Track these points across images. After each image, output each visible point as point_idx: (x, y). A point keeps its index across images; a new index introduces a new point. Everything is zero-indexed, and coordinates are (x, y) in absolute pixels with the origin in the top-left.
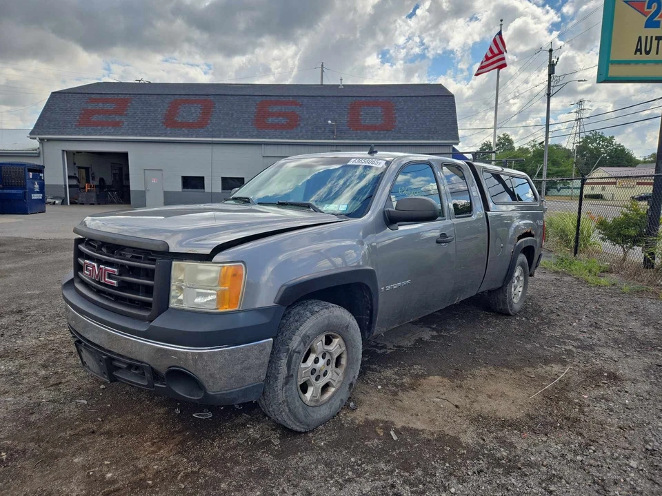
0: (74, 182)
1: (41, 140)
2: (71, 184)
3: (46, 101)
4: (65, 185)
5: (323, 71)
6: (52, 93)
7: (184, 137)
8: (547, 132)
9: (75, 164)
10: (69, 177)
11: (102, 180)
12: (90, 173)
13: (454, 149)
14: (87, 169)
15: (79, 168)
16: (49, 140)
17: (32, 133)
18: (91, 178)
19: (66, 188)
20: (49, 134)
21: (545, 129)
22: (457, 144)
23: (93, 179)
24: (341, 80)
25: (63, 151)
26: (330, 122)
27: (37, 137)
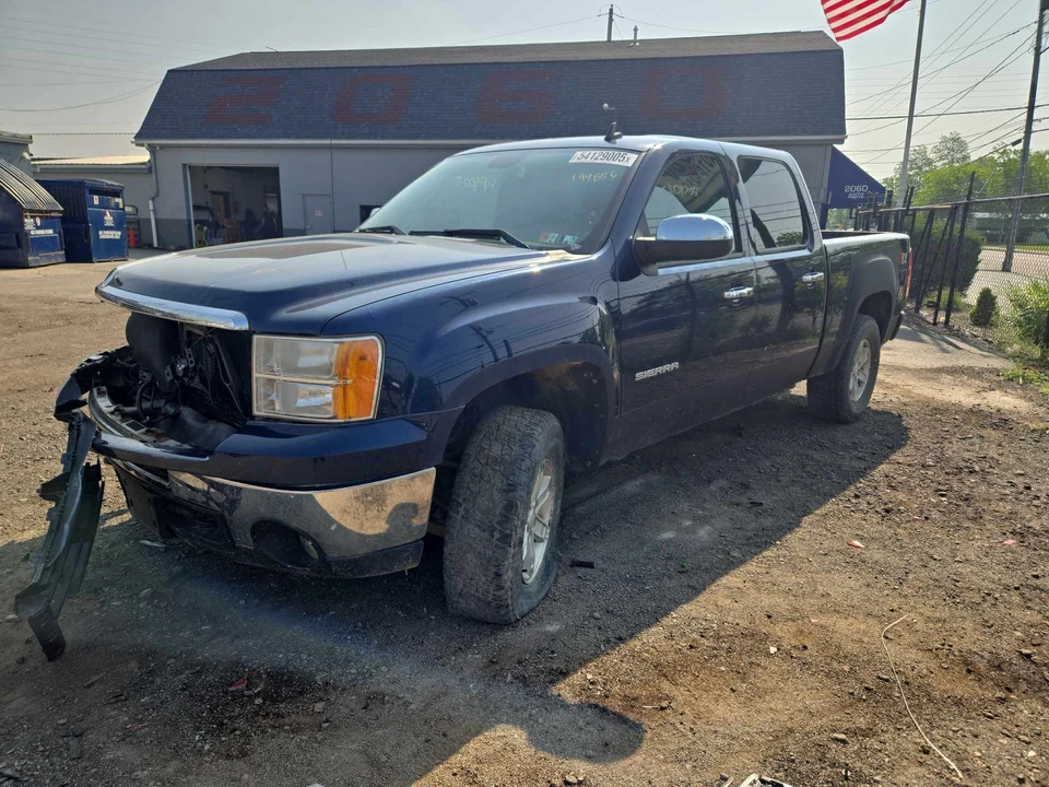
0: (205, 216)
1: (152, 149)
2: (199, 218)
3: (160, 84)
4: (189, 221)
5: (611, 20)
6: (169, 71)
7: (362, 138)
8: (1030, 120)
9: (206, 187)
10: (196, 208)
11: (249, 213)
12: (231, 201)
13: (836, 152)
14: (226, 195)
15: (213, 193)
16: (162, 147)
17: (138, 136)
18: (232, 210)
19: (190, 225)
20: (162, 137)
21: (1025, 117)
22: (841, 142)
23: (236, 210)
24: (636, 30)
25: (184, 165)
26: (606, 105)
27: (147, 142)
